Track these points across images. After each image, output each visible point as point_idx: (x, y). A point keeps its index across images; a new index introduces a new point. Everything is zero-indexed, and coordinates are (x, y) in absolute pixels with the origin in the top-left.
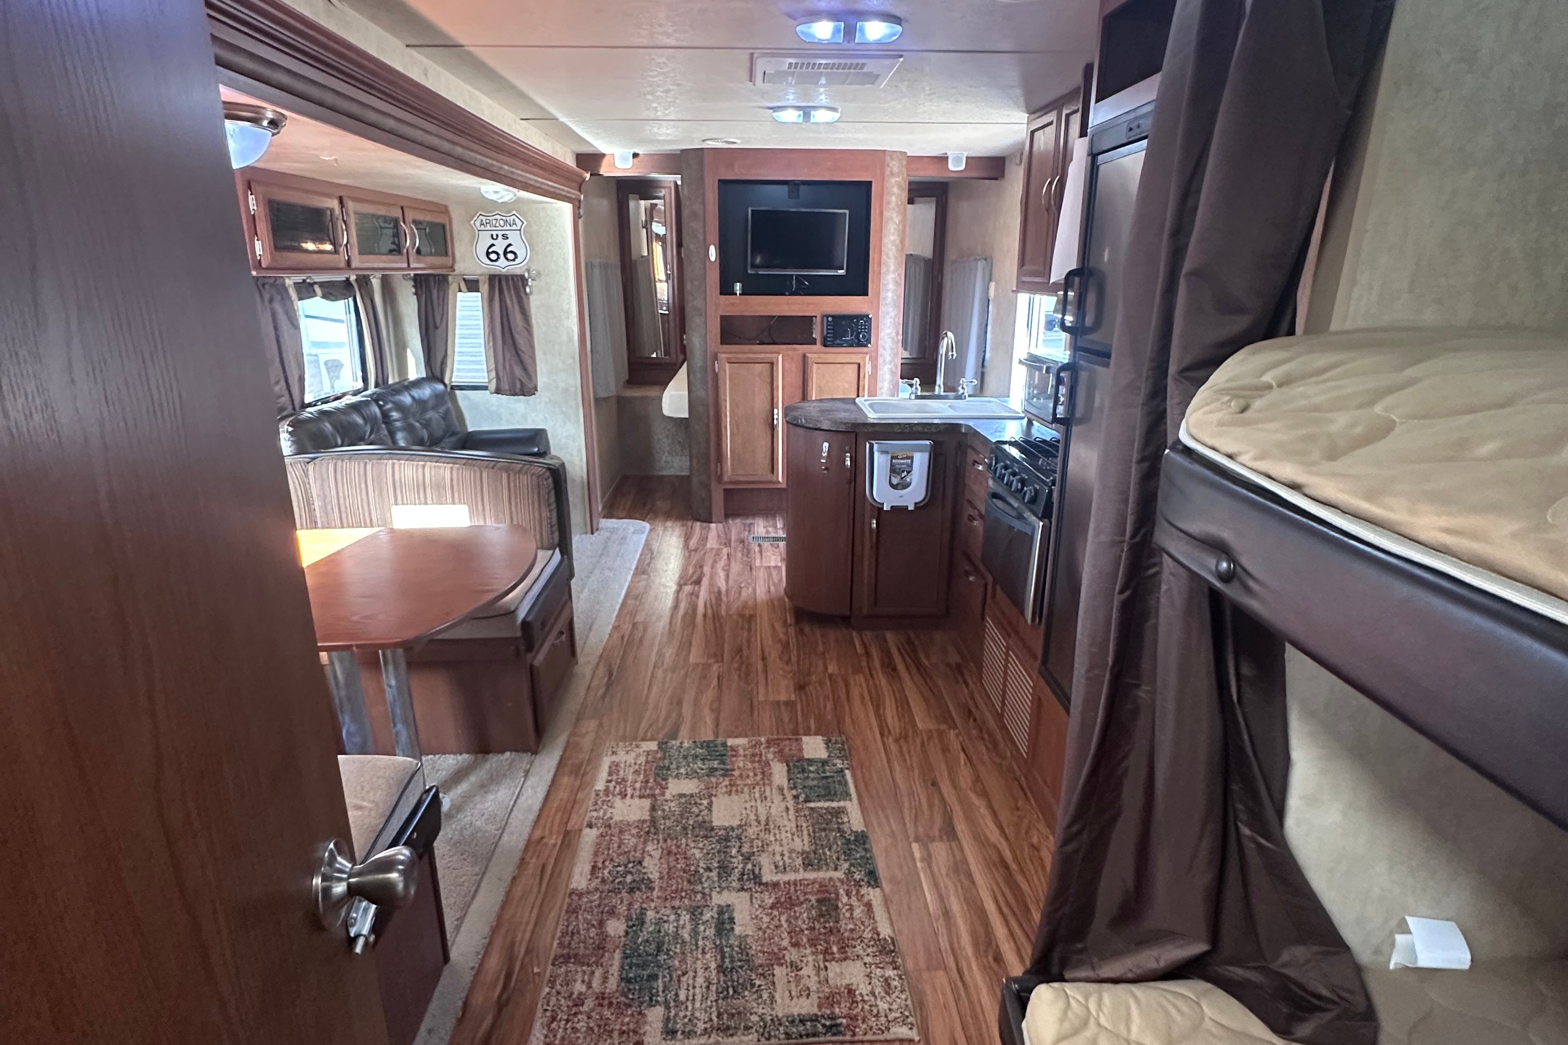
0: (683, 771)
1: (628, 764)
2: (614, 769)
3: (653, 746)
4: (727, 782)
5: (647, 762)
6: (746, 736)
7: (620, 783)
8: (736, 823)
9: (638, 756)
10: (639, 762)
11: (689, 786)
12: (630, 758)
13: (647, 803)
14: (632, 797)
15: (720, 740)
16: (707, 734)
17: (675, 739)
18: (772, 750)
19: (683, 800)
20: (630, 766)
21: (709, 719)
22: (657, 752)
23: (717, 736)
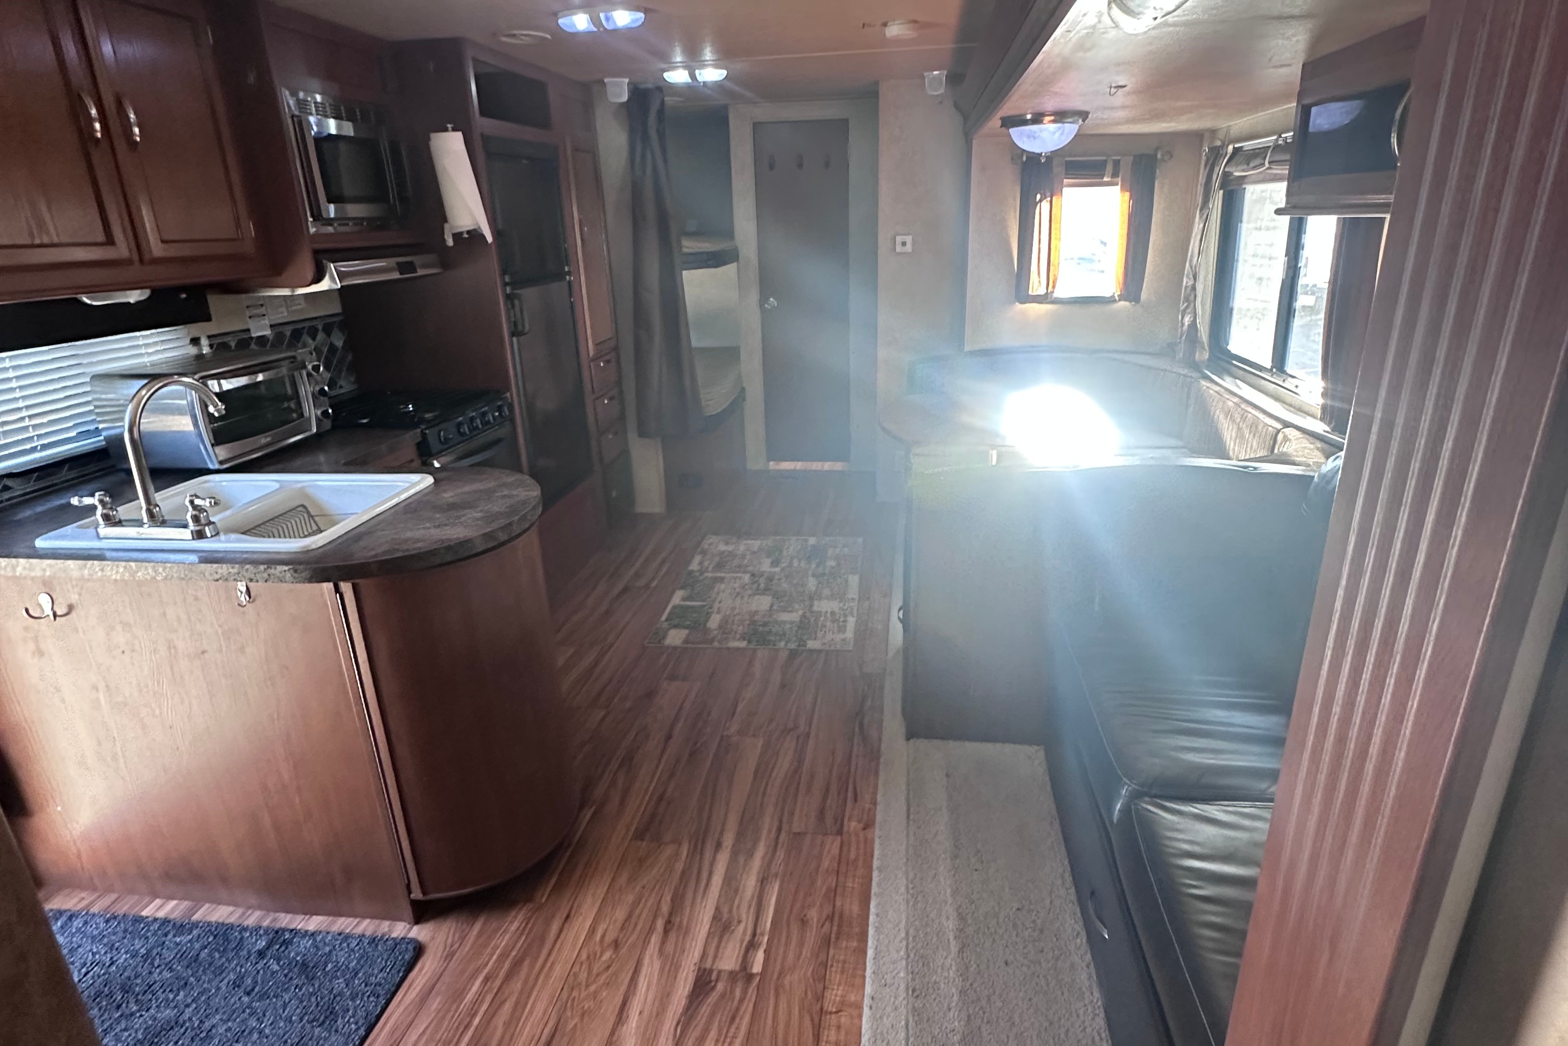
0: (788, 626)
1: (831, 632)
2: (842, 629)
3: (811, 644)
4: (756, 618)
5: (816, 633)
6: (728, 649)
7: (836, 620)
8: (757, 597)
9: (824, 636)
10: (823, 632)
11: (785, 617)
12: (829, 636)
13: (815, 608)
14: (826, 612)
15: (752, 646)
16: (762, 653)
17: (791, 650)
18: (712, 636)
19: (790, 609)
20: (829, 631)
21: (757, 668)
22: (807, 639)
23: (755, 650)
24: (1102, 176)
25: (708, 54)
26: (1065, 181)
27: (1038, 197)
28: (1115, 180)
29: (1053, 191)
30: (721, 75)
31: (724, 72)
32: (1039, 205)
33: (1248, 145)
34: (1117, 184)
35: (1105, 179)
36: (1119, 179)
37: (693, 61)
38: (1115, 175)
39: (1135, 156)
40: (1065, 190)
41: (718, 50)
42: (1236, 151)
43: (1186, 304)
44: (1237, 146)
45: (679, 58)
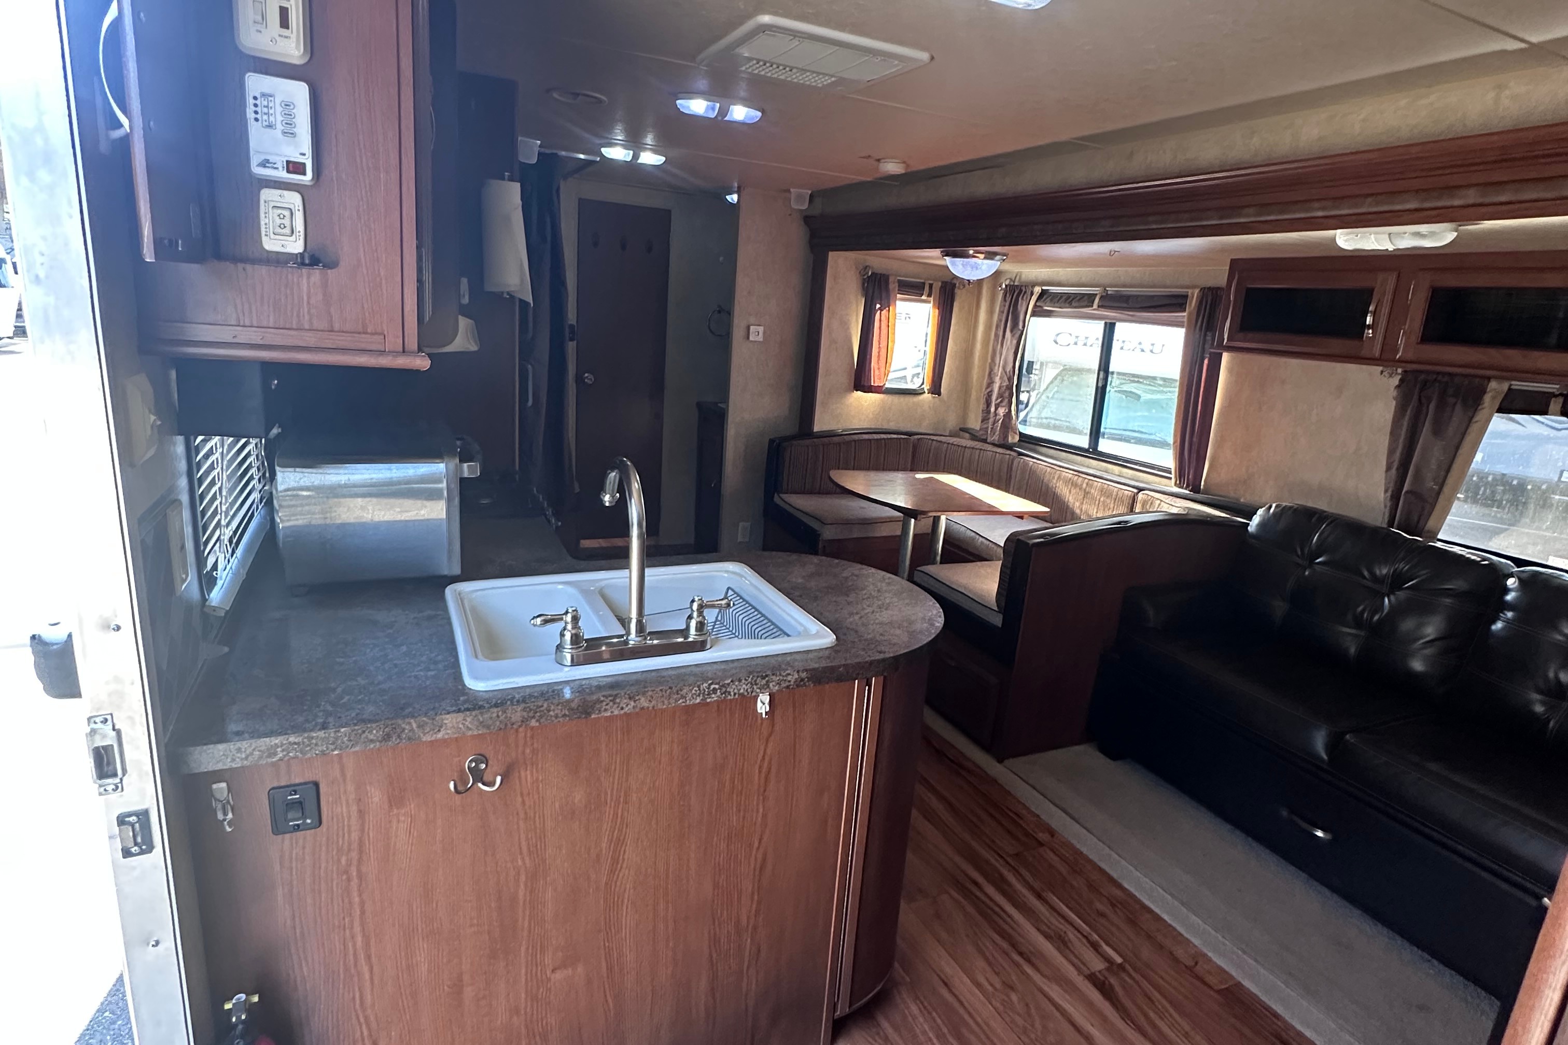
24: (922, 295)
25: (649, 140)
26: (898, 295)
27: (878, 306)
28: (929, 298)
29: (887, 303)
30: (660, 160)
31: (663, 159)
32: (879, 312)
33: (1053, 289)
34: (929, 302)
35: (924, 297)
36: (932, 299)
37: (634, 142)
38: (929, 295)
39: (943, 282)
40: (898, 303)
41: (658, 138)
42: (1043, 293)
43: (999, 400)
44: (1044, 288)
45: (620, 137)
